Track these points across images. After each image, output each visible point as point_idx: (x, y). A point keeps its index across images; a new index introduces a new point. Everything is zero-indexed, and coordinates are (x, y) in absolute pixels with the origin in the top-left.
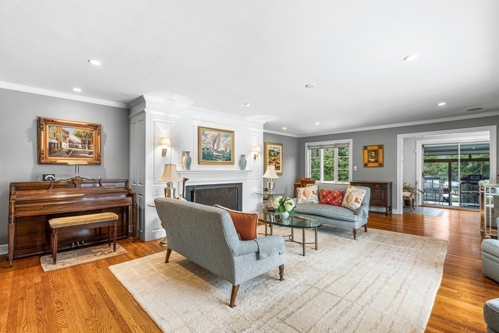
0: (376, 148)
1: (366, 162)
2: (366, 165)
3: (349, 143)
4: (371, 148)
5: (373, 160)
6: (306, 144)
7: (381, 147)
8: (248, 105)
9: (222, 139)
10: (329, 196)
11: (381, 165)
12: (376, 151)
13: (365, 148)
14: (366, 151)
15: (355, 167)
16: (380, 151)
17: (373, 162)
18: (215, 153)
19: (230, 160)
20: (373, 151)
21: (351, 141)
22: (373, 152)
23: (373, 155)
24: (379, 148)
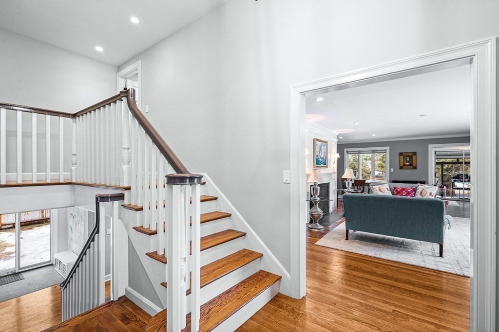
0: (411, 154)
1: (402, 165)
2: (401, 168)
3: (386, 150)
4: (407, 155)
5: (407, 164)
6: (345, 150)
7: (415, 154)
8: (357, 124)
9: (323, 147)
10: (404, 191)
11: (415, 168)
12: (411, 157)
13: (401, 154)
14: (402, 157)
15: (392, 169)
16: (414, 157)
17: (408, 165)
18: (320, 160)
19: (325, 164)
20: (409, 156)
21: (388, 148)
22: (408, 158)
23: (408, 160)
24: (413, 155)
